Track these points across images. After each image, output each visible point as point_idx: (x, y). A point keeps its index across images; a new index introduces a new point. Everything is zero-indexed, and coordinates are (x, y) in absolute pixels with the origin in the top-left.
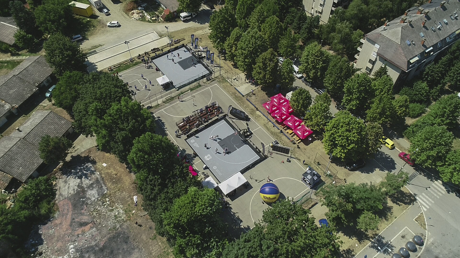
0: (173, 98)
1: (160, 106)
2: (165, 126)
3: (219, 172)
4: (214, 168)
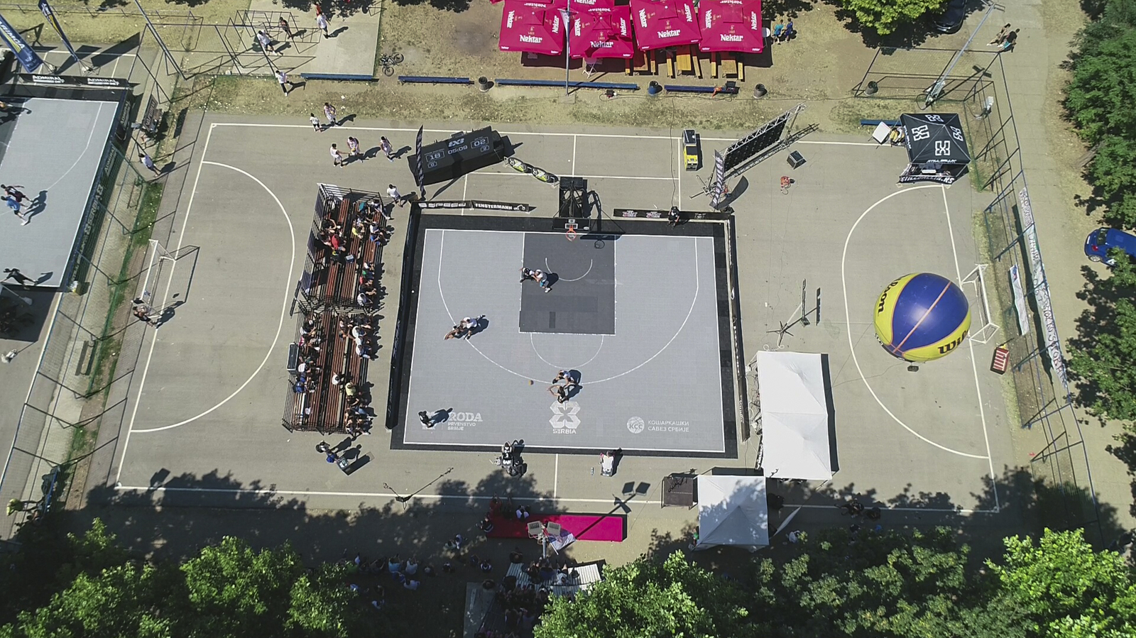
2: (238, 485)
3: (670, 426)
4: (632, 431)
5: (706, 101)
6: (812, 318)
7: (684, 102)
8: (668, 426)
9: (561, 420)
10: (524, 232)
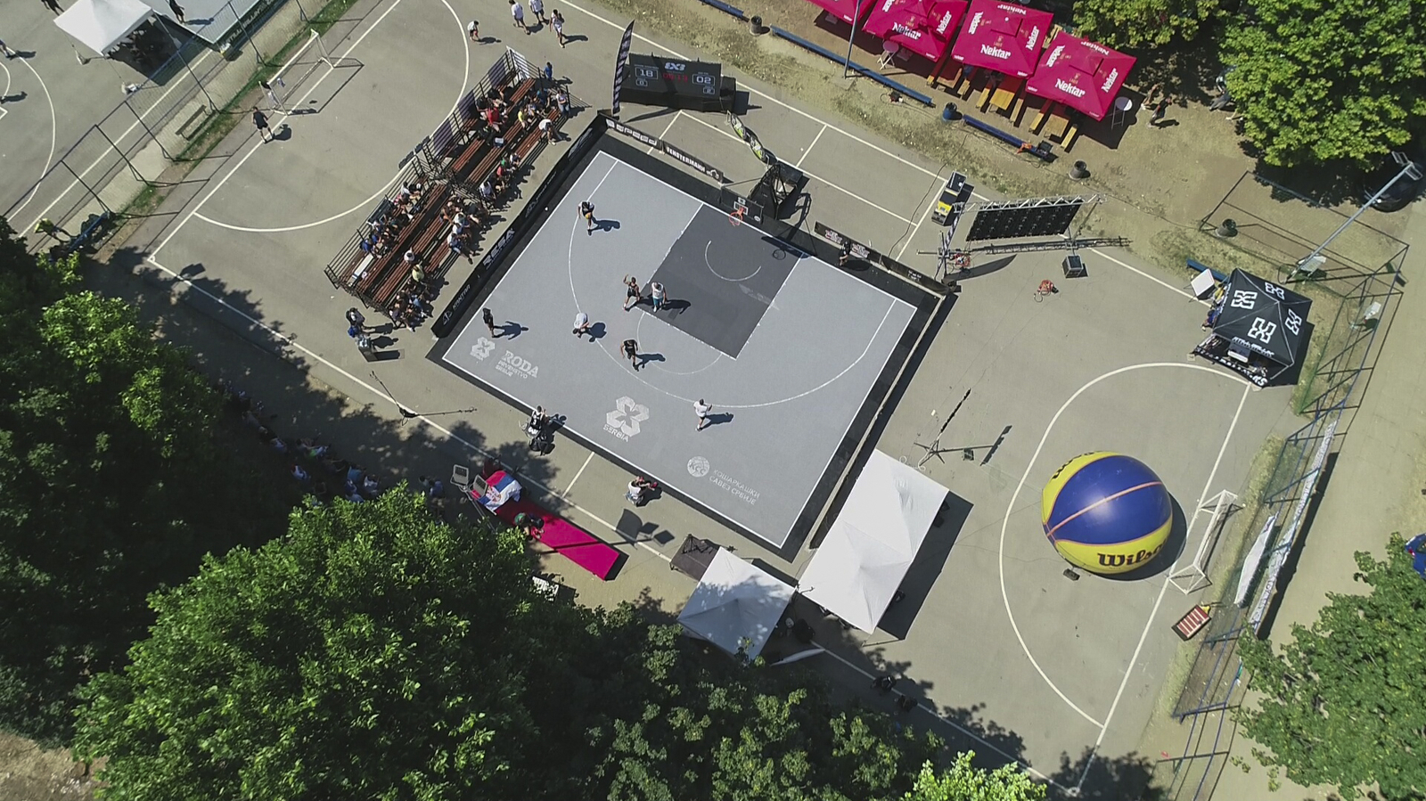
0: (225, 113)
1: (162, 192)
2: (259, 316)
3: (738, 488)
4: (691, 471)
5: (1007, 154)
6: (980, 455)
7: (978, 144)
8: (733, 486)
9: (620, 419)
10: (703, 203)
